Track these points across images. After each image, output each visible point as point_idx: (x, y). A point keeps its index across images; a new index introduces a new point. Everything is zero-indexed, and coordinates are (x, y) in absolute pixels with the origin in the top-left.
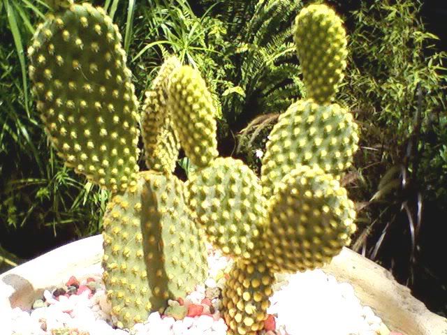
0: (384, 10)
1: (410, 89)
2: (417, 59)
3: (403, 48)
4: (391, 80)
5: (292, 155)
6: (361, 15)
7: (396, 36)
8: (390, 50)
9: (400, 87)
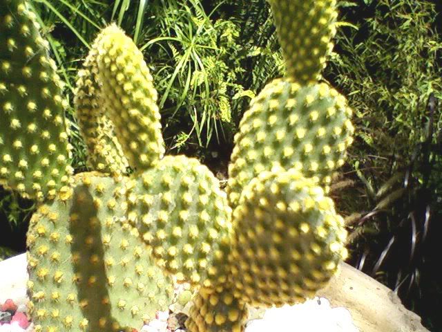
0: (399, 18)
1: (423, 100)
2: (431, 68)
3: (417, 57)
4: (404, 89)
5: (268, 151)
6: (375, 23)
7: (411, 44)
8: (403, 59)
9: (413, 96)
